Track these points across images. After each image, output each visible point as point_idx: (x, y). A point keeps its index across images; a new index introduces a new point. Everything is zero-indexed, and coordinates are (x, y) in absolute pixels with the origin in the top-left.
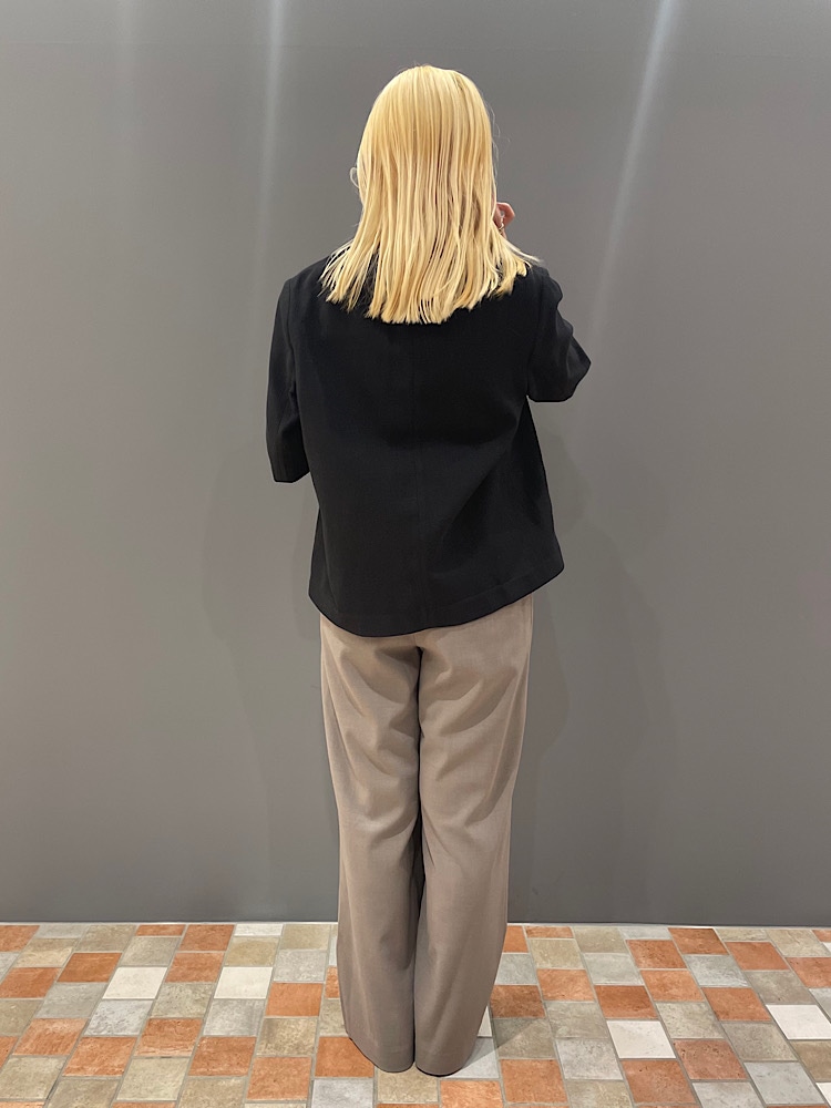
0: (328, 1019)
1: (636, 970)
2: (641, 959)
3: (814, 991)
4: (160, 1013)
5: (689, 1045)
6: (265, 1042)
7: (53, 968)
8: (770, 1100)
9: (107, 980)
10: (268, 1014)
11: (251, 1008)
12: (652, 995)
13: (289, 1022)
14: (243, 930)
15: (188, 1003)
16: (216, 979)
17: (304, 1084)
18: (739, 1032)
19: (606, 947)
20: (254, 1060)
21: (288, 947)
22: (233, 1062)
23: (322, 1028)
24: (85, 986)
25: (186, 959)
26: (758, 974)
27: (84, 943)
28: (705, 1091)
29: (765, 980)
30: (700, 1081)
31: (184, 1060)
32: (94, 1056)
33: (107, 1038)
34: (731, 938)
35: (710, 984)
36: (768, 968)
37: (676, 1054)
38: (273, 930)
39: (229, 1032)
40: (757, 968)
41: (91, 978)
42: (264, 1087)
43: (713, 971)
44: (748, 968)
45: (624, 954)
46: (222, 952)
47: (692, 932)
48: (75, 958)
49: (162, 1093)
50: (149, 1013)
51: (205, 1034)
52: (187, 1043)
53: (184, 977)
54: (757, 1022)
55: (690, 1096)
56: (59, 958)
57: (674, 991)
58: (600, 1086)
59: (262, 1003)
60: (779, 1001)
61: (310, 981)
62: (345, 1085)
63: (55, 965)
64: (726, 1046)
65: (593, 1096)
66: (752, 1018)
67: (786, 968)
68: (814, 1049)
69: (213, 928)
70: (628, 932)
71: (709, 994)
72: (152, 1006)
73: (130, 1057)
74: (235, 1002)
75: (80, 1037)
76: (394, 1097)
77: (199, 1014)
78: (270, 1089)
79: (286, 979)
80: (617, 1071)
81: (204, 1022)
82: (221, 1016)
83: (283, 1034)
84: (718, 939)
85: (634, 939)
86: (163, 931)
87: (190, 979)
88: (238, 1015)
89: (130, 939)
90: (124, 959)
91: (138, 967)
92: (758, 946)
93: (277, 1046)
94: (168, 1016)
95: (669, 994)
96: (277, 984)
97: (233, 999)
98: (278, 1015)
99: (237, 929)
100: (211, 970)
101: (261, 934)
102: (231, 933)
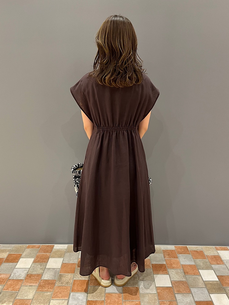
0: (77, 275)
1: (164, 259)
2: (166, 256)
3: (213, 266)
4: (31, 272)
5: (176, 282)
6: (58, 281)
7: (3, 258)
8: (196, 299)
9: (17, 262)
10: (60, 273)
11: (56, 271)
12: (167, 267)
13: (66, 275)
14: (57, 247)
15: (39, 269)
16: (47, 262)
17: (68, 294)
18: (190, 279)
20: (55, 287)
21: (67, 252)
22: (49, 287)
23: (75, 277)
24: (11, 264)
25: (39, 256)
26: (198, 260)
27: (12, 251)
28: (179, 297)
29: (200, 262)
30: (178, 294)
31: (36, 287)
32: (12, 285)
33: (15, 280)
34: (192, 249)
35: (184, 264)
36: (200, 259)
37: (172, 285)
38: (65, 247)
39: (49, 278)
40: (198, 258)
41: (13, 261)
42: (57, 295)
43: (186, 259)
44: (195, 259)
45: (161, 254)
46: (50, 254)
47: (181, 247)
48: (9, 255)
49: (29, 297)
50: (28, 272)
51: (42, 279)
52: (37, 282)
53: (38, 261)
54: (195, 275)
55: (174, 298)
56: (5, 255)
57: (174, 266)
58: (150, 295)
59: (59, 269)
60: (203, 269)
61: (73, 262)
62: (79, 295)
63: (4, 257)
64: (186, 283)
65: (147, 298)
66: (194, 274)
67: (206, 258)
68: (211, 284)
69: (48, 246)
70: (163, 247)
71: (183, 267)
72: (29, 270)
73: (21, 286)
75: (8, 279)
76: (92, 298)
77: (41, 273)
78: (58, 296)
79: (67, 262)
80: (155, 290)
81: (42, 275)
82: (47, 273)
83: (64, 279)
84: (188, 249)
85: (164, 249)
86: (34, 247)
87: (40, 262)
88: (52, 273)
89: (25, 250)
90: (23, 256)
91: (26, 258)
92: (199, 252)
93: (62, 283)
94: (33, 273)
95: (172, 267)
96: (64, 263)
97: (51, 268)
98: (63, 273)
99: (55, 246)
100: (46, 259)
101: (61, 248)
102: (53, 248)
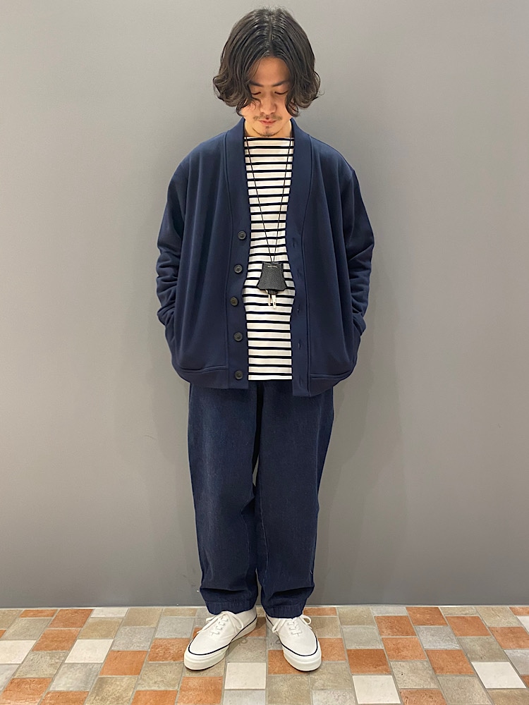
0: (146, 678)
1: (379, 638)
2: (384, 630)
3: (508, 652)
4: (22, 674)
5: (412, 693)
6: (94, 695)
10: (102, 673)
11: (91, 669)
12: (389, 656)
13: (116, 680)
14: (99, 613)
15: (45, 667)
16: (70, 649)
19: (359, 621)
21: (129, 625)
23: (139, 684)
25: (51, 634)
26: (468, 639)
29: (472, 644)
34: (451, 614)
35: (432, 648)
36: (475, 635)
37: (401, 700)
38: (120, 612)
39: (69, 687)
40: (467, 635)
43: (435, 638)
44: (461, 635)
45: (371, 627)
46: (79, 629)
47: (423, 610)
50: (14, 675)
51: (51, 689)
52: (36, 696)
53: (47, 648)
54: (464, 676)
57: (404, 653)
59: (99, 666)
60: (481, 659)
61: (138, 649)
64: (439, 694)
66: (460, 673)
67: (489, 635)
68: (505, 696)
69: (76, 612)
70: (377, 611)
71: (430, 655)
72: (17, 670)
74: (79, 666)
77: (50, 674)
79: (121, 648)
81: (53, 681)
82: (67, 675)
83: (109, 689)
84: (441, 614)
85: (380, 615)
86: (40, 614)
87: (50, 648)
88: (79, 675)
89: (14, 620)
90: (6, 634)
91: (15, 640)
92: (469, 619)
93: (102, 698)
94: (27, 676)
95: (401, 655)
96: (114, 651)
97: (78, 664)
98: (109, 674)
99: (94, 612)
100: (68, 642)
101: (111, 615)
102: (89, 615)
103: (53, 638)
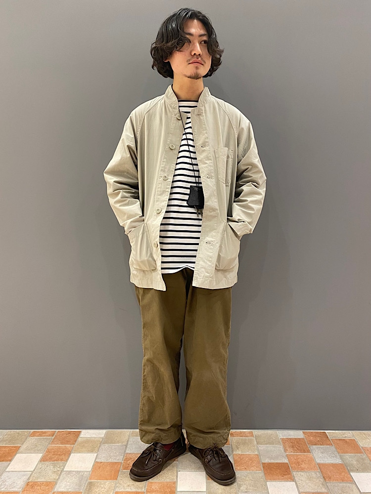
0: (121, 482)
1: (284, 454)
2: (287, 448)
4: (34, 479)
9: (10, 461)
10: (91, 479)
11: (82, 476)
12: (292, 468)
13: (101, 484)
14: (86, 434)
15: (50, 473)
16: (67, 460)
18: (336, 486)
19: (270, 442)
21: (107, 443)
23: (117, 487)
25: (53, 449)
26: (347, 456)
27: (3, 441)
29: (351, 459)
33: (4, 492)
34: (334, 437)
35: (322, 462)
36: (352, 453)
38: (101, 433)
39: (68, 489)
40: (347, 453)
41: (2, 459)
43: (324, 455)
44: (342, 453)
45: (278, 446)
46: (72, 446)
47: (315, 434)
50: (29, 479)
51: (55, 490)
53: (50, 459)
54: (345, 483)
57: (303, 466)
59: (88, 473)
60: (357, 471)
61: (115, 461)
66: (343, 480)
67: (362, 453)
69: (69, 433)
70: (282, 434)
71: (322, 467)
72: (31, 475)
74: (74, 473)
77: (54, 479)
79: (103, 460)
81: (56, 484)
82: (66, 480)
83: (96, 490)
84: (328, 437)
85: (285, 437)
86: (44, 434)
87: (53, 459)
88: (74, 480)
89: (26, 439)
90: (21, 449)
91: (28, 453)
92: (348, 441)
94: (38, 480)
95: (300, 467)
96: (98, 462)
97: (73, 471)
98: (96, 479)
99: (82, 433)
100: (65, 455)
101: (94, 436)
102: (79, 435)
103: (54, 452)
